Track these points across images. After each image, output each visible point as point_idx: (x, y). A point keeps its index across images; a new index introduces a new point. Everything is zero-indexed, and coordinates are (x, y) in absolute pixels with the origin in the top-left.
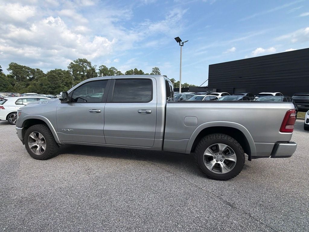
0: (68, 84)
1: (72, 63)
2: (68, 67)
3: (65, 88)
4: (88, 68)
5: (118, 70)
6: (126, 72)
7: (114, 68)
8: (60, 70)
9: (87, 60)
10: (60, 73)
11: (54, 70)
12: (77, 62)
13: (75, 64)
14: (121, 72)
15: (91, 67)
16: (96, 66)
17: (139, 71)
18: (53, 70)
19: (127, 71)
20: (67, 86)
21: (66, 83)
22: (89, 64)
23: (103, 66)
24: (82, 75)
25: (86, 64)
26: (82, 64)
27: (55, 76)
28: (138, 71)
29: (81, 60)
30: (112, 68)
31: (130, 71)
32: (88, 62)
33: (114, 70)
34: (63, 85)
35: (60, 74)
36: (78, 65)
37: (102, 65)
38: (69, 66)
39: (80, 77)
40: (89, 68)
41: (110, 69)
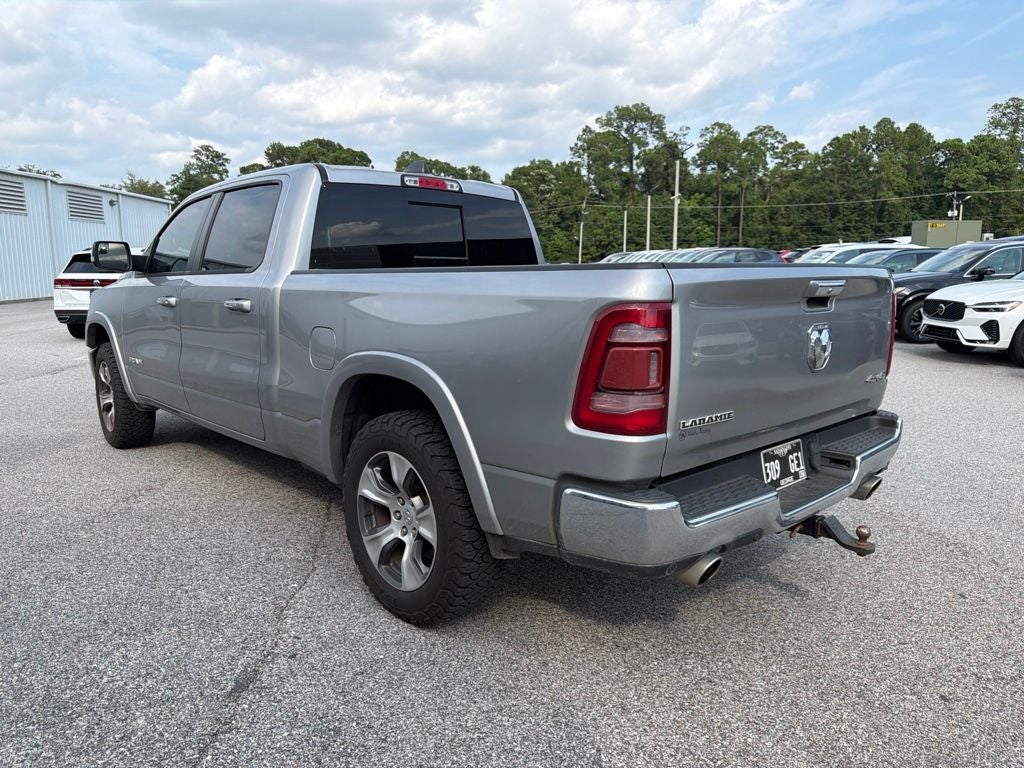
0: (567, 219)
1: (587, 130)
2: (571, 149)
3: (555, 237)
4: (653, 143)
5: (791, 139)
6: (830, 144)
7: (771, 128)
8: (546, 164)
9: (648, 110)
10: (543, 175)
11: (524, 168)
12: (608, 123)
13: (601, 131)
14: (802, 146)
15: (661, 136)
16: (688, 128)
17: (903, 129)
18: (521, 166)
19: (837, 139)
20: (562, 229)
21: (560, 214)
22: (656, 122)
23: (721, 126)
24: (623, 178)
25: (644, 125)
26: (627, 131)
27: (526, 191)
28: (895, 131)
29: (624, 113)
30: (760, 130)
31: (854, 136)
32: (653, 118)
33: (770, 140)
34: (551, 226)
35: (543, 179)
36: (614, 133)
37: (717, 124)
38: (576, 145)
39: (617, 184)
40: (656, 143)
41: (750, 135)
